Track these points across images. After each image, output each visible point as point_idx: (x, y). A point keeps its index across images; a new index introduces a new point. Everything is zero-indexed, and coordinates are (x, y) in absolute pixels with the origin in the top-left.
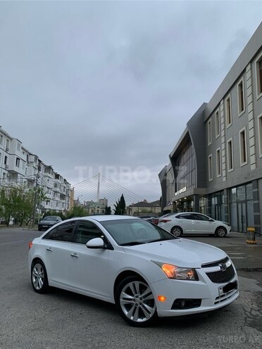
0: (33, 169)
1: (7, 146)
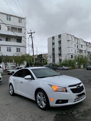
0: (89, 48)
1: (77, 42)
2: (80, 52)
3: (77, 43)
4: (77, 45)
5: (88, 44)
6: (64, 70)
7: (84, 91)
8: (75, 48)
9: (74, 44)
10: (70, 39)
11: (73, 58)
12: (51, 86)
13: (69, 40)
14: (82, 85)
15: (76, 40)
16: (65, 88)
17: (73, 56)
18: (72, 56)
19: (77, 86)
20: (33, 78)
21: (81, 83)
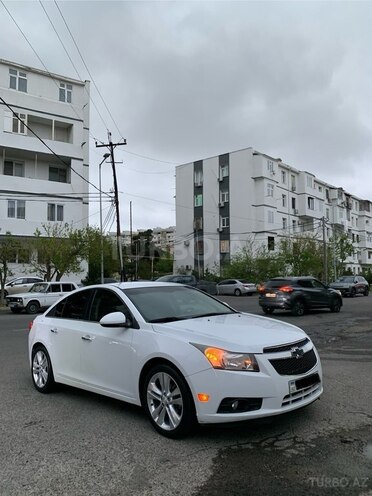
0: (338, 209)
1: (293, 184)
2: (302, 225)
3: (293, 190)
4: (292, 195)
5: (334, 194)
6: (241, 295)
7: (317, 369)
8: (285, 210)
9: (278, 193)
10: (265, 173)
11: (277, 250)
12: (202, 349)
13: (262, 178)
14: (309, 346)
15: (288, 176)
16: (252, 356)
17: (277, 240)
18: (271, 239)
19: (294, 349)
20: (131, 323)
21: (306, 341)
